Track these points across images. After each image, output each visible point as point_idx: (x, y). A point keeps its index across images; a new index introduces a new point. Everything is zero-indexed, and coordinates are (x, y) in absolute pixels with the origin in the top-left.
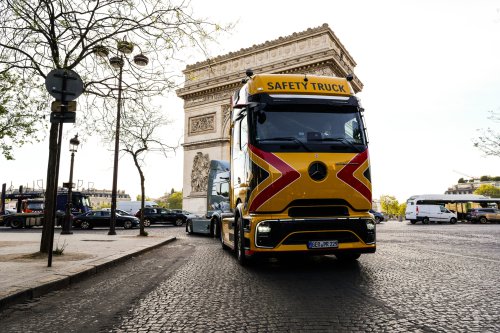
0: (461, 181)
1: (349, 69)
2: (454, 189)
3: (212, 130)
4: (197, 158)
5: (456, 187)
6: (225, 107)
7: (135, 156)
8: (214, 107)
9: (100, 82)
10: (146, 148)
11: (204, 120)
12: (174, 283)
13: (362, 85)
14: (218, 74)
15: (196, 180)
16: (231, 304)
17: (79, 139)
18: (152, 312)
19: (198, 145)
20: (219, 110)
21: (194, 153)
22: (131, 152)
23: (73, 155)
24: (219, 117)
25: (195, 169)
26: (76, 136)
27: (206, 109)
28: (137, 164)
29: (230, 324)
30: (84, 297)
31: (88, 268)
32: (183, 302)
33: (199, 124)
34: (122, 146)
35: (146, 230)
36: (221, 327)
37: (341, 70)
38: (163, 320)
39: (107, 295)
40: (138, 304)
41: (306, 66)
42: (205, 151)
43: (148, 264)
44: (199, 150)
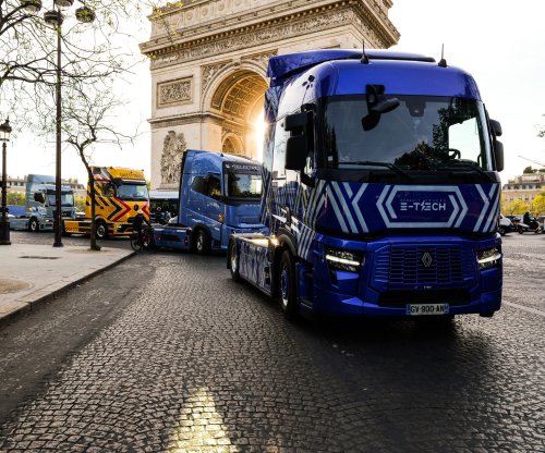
0: (528, 171)
1: (381, 11)
2: (517, 182)
3: (189, 100)
4: (168, 139)
5: (520, 178)
6: (206, 68)
7: (81, 149)
8: (190, 68)
9: (26, 66)
10: (94, 140)
11: (177, 87)
12: (116, 332)
13: (399, 35)
14: (195, 22)
15: (167, 168)
16: (174, 368)
17: (11, 125)
18: (83, 376)
19: (169, 121)
20: (197, 72)
21: (164, 132)
22: (76, 144)
23: (4, 146)
24: (197, 81)
25: (166, 154)
26: (7, 121)
27: (180, 71)
28: (83, 160)
29: (164, 400)
30: (12, 349)
31: (21, 305)
32: (121, 363)
33: (170, 91)
34: (64, 136)
35: (98, 243)
36: (154, 402)
37: (370, 13)
38: (93, 389)
39: (37, 346)
40: (70, 364)
41: (320, 8)
42: (178, 129)
43: (94, 297)
44: (170, 128)
